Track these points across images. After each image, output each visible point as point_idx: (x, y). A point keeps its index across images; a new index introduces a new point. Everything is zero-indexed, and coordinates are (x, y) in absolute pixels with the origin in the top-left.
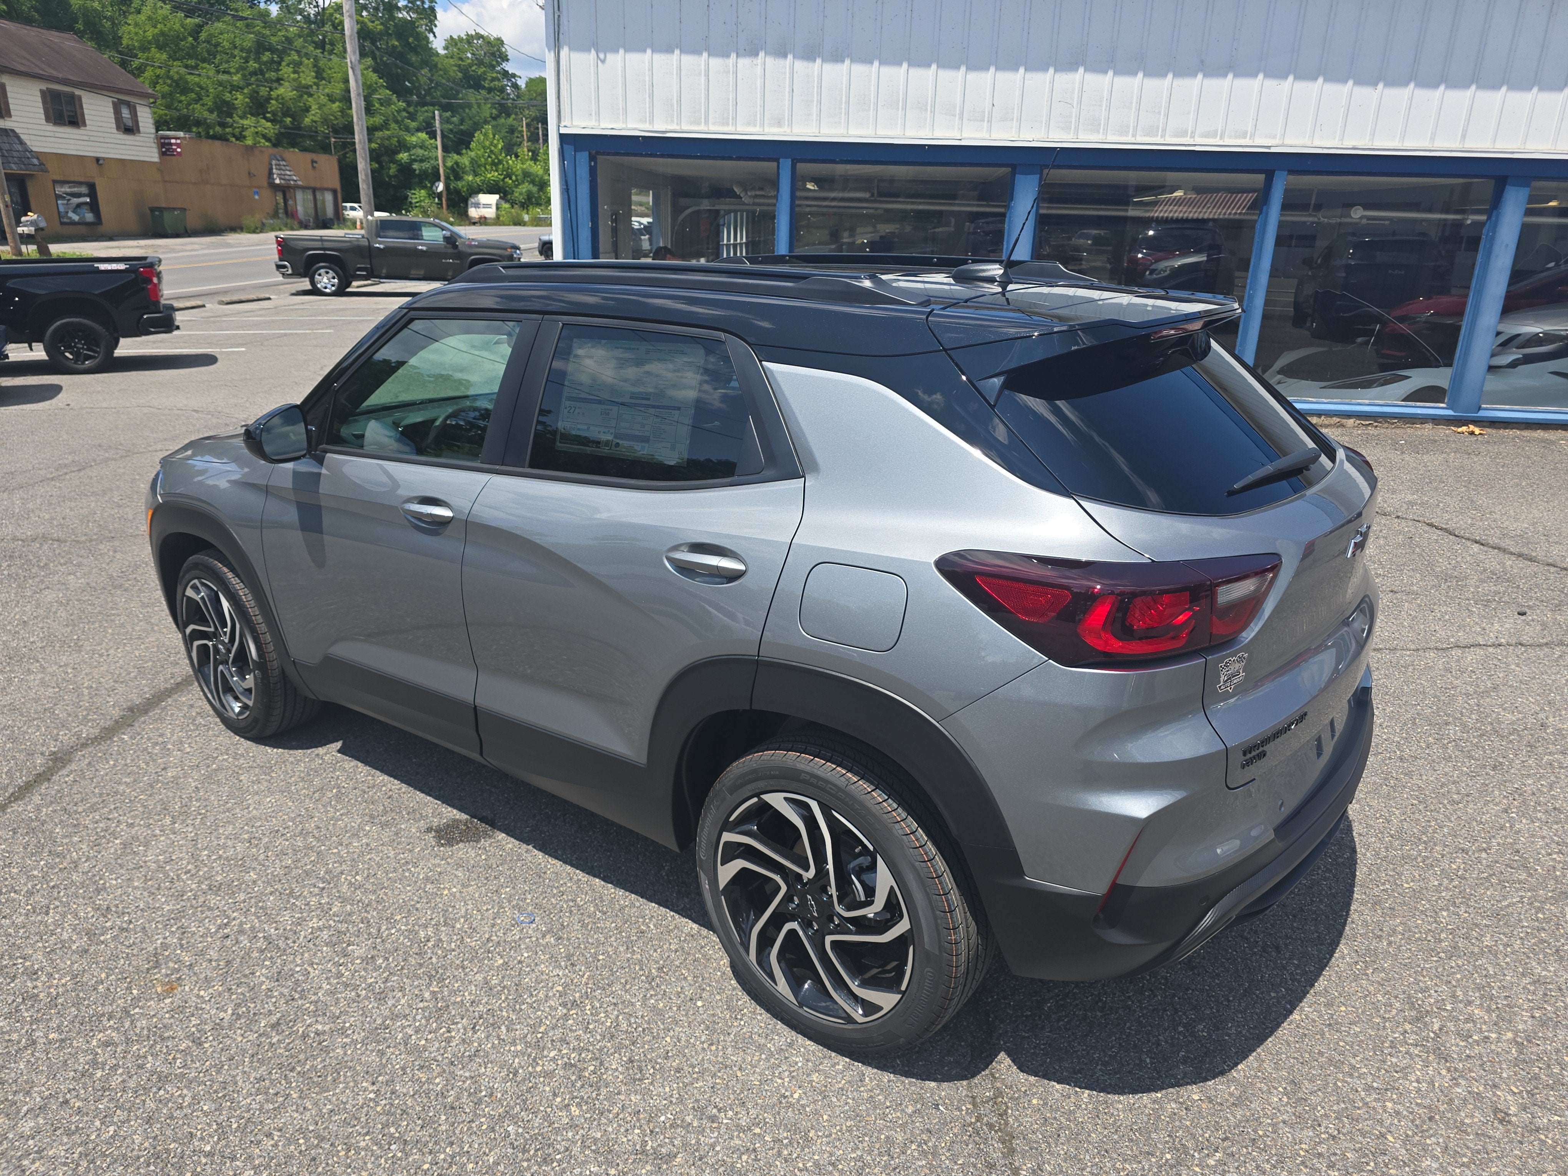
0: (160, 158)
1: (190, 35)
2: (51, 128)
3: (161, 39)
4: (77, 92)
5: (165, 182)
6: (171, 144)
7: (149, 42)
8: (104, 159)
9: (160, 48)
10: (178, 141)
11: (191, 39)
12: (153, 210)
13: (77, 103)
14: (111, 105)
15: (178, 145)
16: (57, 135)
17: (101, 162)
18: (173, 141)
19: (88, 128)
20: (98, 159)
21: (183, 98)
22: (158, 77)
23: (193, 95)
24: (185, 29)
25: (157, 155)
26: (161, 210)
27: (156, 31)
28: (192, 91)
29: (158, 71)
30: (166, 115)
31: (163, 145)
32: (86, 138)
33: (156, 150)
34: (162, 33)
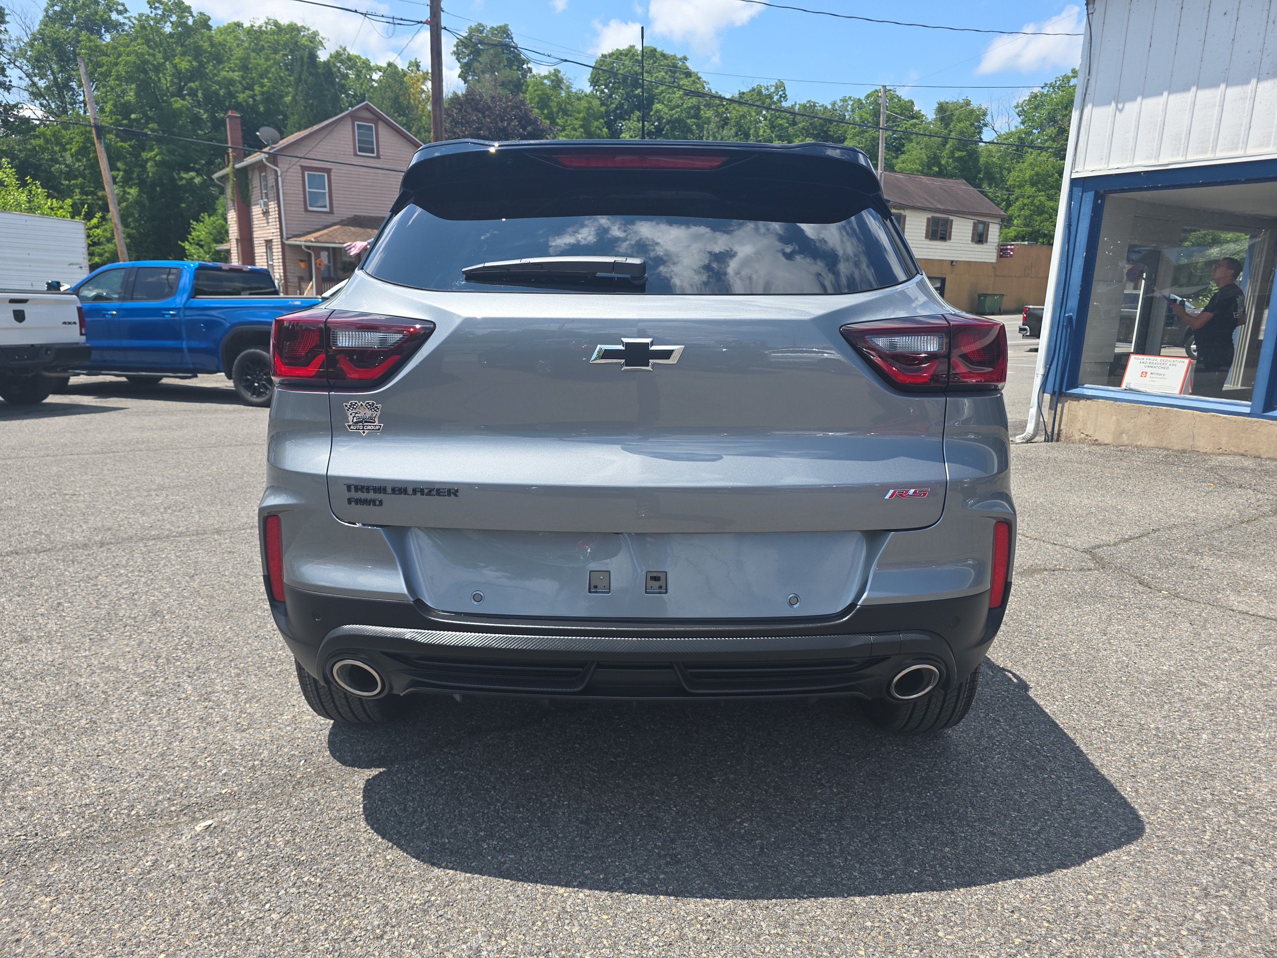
0: (997, 260)
1: (1057, 172)
2: (928, 242)
3: (1035, 178)
4: (951, 218)
5: (996, 276)
6: (1007, 249)
7: (1026, 182)
8: (956, 261)
9: (1033, 184)
10: (1013, 247)
11: (1056, 175)
12: (980, 296)
13: (949, 224)
14: (972, 225)
15: (1012, 250)
16: (930, 247)
17: (954, 263)
18: (1009, 247)
19: (952, 241)
20: (952, 262)
21: (1038, 218)
22: (1025, 205)
23: (1046, 216)
24: (1054, 169)
25: (995, 258)
26: (985, 295)
27: (1033, 172)
28: (1046, 212)
29: (1026, 201)
30: (1023, 231)
31: (1001, 250)
32: (949, 248)
33: (995, 254)
34: (1037, 174)
